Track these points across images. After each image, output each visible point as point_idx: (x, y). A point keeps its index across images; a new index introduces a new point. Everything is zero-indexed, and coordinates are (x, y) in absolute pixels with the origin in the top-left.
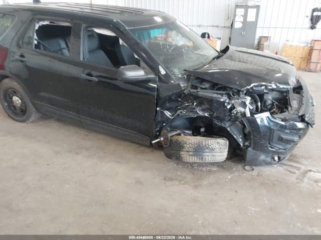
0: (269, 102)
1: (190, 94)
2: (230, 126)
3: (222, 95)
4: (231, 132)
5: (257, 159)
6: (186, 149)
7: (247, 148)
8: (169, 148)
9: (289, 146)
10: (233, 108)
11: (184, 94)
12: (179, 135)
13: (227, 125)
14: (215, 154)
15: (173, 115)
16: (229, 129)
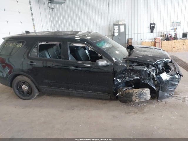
0: (161, 68)
1: (129, 69)
2: (149, 82)
3: (144, 67)
4: (150, 85)
5: (163, 95)
6: (135, 96)
7: (159, 91)
8: (124, 97)
9: (175, 87)
10: (150, 73)
11: (127, 69)
12: (126, 90)
13: (147, 82)
14: (147, 96)
15: (122, 81)
16: (149, 84)
